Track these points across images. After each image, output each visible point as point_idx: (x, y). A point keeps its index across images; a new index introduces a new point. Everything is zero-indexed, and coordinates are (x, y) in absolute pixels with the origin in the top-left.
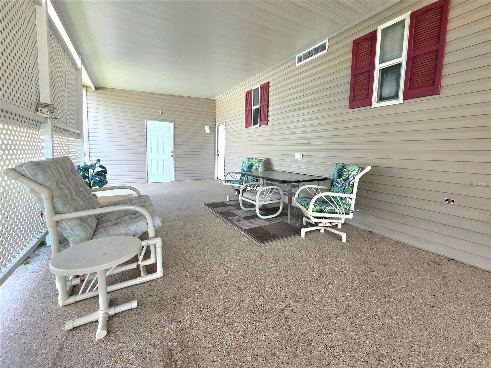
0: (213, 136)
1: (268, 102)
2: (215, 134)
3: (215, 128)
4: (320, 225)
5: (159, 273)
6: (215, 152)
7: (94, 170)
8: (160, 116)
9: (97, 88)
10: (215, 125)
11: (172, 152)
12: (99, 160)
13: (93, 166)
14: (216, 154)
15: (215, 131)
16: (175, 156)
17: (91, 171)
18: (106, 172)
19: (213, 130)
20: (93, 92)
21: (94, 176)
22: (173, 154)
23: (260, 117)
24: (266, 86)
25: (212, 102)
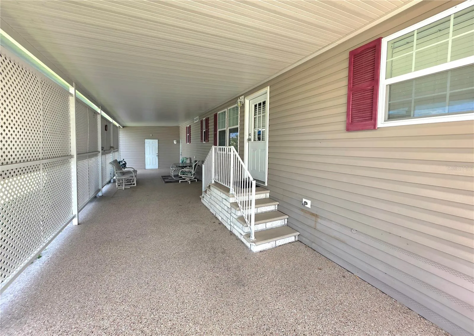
0: (179, 145)
1: (190, 134)
2: (179, 144)
3: (180, 141)
4: (186, 179)
5: (135, 185)
6: (179, 153)
7: (122, 163)
8: (151, 137)
9: (123, 127)
10: (179, 139)
11: (157, 154)
12: (124, 159)
13: (122, 162)
14: (180, 154)
15: (180, 143)
16: (158, 156)
17: (121, 163)
18: (126, 164)
19: (178, 142)
20: (122, 129)
21: (122, 165)
22: (157, 155)
23: (189, 140)
24: (190, 127)
25: (178, 128)
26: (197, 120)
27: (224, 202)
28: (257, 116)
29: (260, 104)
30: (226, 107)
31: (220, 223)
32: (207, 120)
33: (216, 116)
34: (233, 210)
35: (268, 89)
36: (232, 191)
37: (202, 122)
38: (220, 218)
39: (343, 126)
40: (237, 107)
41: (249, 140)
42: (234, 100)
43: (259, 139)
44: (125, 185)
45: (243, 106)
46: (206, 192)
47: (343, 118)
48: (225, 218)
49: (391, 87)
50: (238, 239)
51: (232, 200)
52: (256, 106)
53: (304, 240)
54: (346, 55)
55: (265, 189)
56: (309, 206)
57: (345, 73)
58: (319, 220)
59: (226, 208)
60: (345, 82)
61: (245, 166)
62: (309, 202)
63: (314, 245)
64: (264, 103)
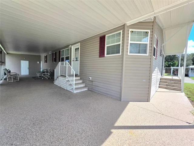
1: (47, 59)
4: (45, 78)
8: (25, 59)
9: (7, 53)
10: (41, 61)
11: (28, 68)
15: (41, 63)
23: (46, 61)
24: (47, 56)
25: (40, 56)
26: (50, 53)
27: (64, 81)
28: (76, 52)
29: (77, 49)
30: (64, 48)
31: (62, 88)
32: (56, 53)
33: (60, 52)
34: (67, 82)
35: (79, 44)
36: (67, 76)
37: (53, 54)
38: (62, 87)
39: (98, 56)
40: (69, 49)
41: (73, 61)
42: (68, 46)
43: (77, 60)
44: (13, 80)
45: (71, 49)
46: (56, 79)
47: (98, 54)
48: (64, 86)
49: (107, 47)
50: (69, 91)
51: (67, 79)
52: (75, 49)
53: (90, 89)
54: (99, 38)
55: (78, 76)
56: (91, 79)
57: (99, 42)
58: (93, 82)
59: (65, 83)
60: (99, 45)
61: (72, 67)
62: (91, 78)
63: (92, 90)
64: (78, 48)
